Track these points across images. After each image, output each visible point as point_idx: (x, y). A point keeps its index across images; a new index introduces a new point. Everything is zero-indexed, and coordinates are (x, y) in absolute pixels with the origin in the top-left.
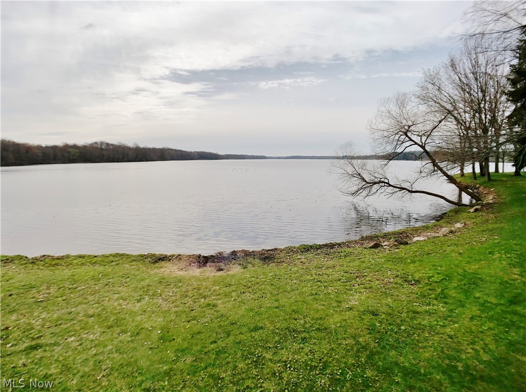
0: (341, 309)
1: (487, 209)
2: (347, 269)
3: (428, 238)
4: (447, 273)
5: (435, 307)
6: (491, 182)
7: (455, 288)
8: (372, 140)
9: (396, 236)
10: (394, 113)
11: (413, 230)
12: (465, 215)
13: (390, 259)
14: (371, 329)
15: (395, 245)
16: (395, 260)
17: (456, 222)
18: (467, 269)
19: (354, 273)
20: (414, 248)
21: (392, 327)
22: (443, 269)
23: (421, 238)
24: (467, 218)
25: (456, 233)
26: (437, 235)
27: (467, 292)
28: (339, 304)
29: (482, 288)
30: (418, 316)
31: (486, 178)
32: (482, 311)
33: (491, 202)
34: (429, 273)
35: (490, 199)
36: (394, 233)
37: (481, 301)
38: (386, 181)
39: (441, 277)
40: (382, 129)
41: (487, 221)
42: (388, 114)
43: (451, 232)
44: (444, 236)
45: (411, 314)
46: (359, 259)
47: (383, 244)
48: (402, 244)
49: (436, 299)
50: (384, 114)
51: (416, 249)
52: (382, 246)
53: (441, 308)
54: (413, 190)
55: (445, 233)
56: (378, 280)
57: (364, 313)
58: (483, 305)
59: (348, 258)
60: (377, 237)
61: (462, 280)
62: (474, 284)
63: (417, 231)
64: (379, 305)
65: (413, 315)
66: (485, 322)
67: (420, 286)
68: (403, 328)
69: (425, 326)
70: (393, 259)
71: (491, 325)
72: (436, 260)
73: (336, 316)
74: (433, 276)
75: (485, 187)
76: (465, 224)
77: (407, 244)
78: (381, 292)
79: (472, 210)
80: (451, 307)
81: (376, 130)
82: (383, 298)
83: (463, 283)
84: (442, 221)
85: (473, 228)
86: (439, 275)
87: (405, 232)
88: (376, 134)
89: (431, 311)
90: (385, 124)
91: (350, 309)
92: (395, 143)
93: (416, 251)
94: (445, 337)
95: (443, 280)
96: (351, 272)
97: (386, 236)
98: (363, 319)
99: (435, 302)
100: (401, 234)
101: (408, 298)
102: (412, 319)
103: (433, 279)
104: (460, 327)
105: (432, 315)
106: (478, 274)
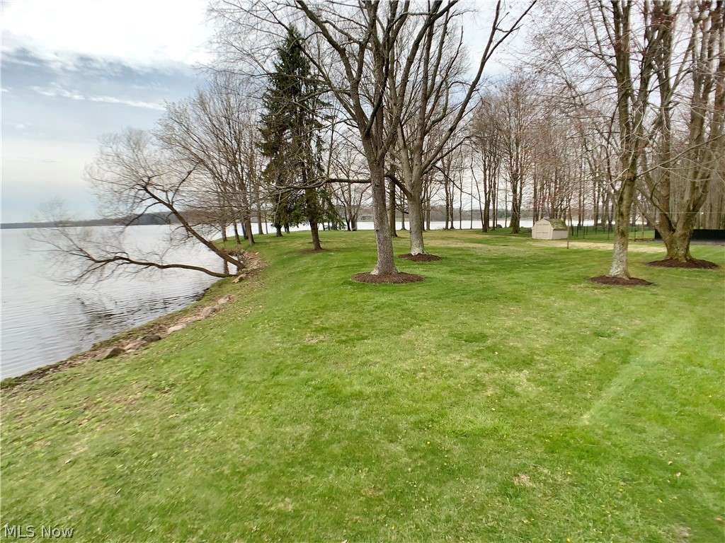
0: (58, 470)
1: (252, 276)
2: (67, 402)
3: (188, 325)
4: (207, 363)
5: (196, 411)
6: (256, 246)
7: (217, 379)
8: (95, 197)
9: (145, 332)
10: (125, 158)
11: (168, 319)
12: (229, 287)
13: (137, 367)
14: (110, 478)
15: (143, 345)
16: (143, 366)
17: (221, 297)
18: (230, 351)
19: (80, 405)
20: (168, 342)
21: (139, 461)
22: (203, 359)
23: (178, 327)
24: (231, 291)
25: (220, 312)
26: (198, 318)
27: (229, 379)
28: (54, 463)
29: (246, 368)
30: (175, 430)
31: (250, 241)
32: (246, 395)
33: (255, 268)
34: (186, 371)
35: (254, 265)
36: (142, 329)
37: (245, 383)
38: (124, 256)
39: (201, 370)
40: (110, 180)
41: (253, 289)
42: (116, 159)
43: (215, 310)
44: (206, 317)
45: (166, 432)
46: (89, 380)
47: (125, 348)
48: (152, 340)
49: (196, 401)
50: (110, 158)
51: (171, 343)
52: (124, 351)
53: (203, 409)
54: (164, 265)
55: (207, 314)
56: (118, 402)
57: (96, 460)
58: (247, 388)
59: (70, 384)
60: (117, 339)
61: (225, 366)
62: (238, 366)
63: (173, 318)
64: (121, 438)
65: (168, 432)
66: (250, 406)
67: (176, 390)
68: (155, 455)
69: (183, 440)
70: (141, 364)
71: (256, 407)
72: (196, 351)
73: (48, 484)
74: (191, 373)
75: (250, 252)
76: (230, 299)
77: (160, 339)
78: (124, 418)
79: (237, 280)
80: (213, 404)
81: (100, 182)
82: (127, 426)
83: (226, 369)
84: (203, 300)
85: (238, 301)
86: (198, 369)
87: (156, 323)
88: (101, 187)
89: (190, 418)
90: (113, 173)
91: (74, 462)
92: (131, 200)
93: (172, 346)
94: (208, 442)
95: (203, 373)
96: (75, 404)
97: (130, 335)
98: (95, 469)
99: (196, 404)
100: (152, 327)
101: (161, 413)
102: (167, 438)
103: (191, 376)
104: (223, 424)
105: (192, 422)
106: (241, 354)
